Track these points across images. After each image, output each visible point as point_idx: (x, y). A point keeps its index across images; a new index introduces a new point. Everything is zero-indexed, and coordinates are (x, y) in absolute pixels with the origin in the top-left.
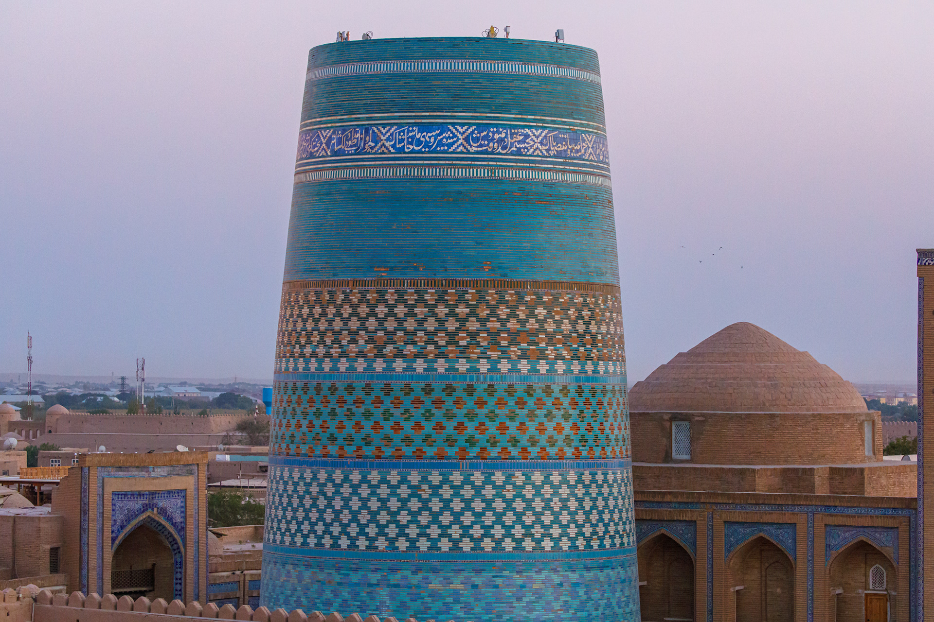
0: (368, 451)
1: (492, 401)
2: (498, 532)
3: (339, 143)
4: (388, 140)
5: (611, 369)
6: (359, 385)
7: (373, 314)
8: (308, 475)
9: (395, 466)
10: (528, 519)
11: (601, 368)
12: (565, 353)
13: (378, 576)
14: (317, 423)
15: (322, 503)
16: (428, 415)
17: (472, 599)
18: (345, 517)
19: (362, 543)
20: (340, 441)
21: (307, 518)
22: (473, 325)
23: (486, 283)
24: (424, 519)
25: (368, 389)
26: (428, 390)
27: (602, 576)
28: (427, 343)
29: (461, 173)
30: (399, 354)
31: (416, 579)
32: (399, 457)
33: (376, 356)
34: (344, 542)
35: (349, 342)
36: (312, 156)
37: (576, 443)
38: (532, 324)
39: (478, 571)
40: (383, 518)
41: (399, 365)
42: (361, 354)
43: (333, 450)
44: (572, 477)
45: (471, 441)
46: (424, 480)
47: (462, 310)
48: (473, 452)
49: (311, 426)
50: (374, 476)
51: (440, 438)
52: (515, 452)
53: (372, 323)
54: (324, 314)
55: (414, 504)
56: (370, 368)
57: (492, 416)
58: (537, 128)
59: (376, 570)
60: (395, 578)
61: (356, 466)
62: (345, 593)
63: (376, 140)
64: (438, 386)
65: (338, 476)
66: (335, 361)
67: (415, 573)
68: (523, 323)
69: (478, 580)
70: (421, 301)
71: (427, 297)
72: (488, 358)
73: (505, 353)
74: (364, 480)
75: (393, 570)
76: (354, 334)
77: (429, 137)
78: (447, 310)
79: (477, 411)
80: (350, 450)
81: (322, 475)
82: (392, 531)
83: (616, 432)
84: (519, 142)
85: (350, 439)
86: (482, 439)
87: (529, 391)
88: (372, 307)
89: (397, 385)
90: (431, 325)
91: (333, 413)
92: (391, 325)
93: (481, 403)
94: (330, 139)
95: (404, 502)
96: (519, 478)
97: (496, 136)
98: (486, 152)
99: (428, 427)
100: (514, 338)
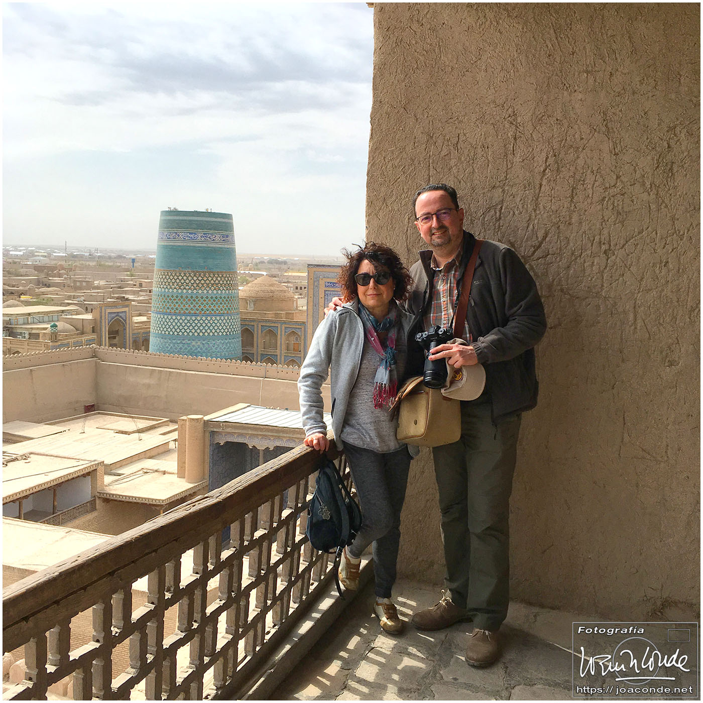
0: (177, 311)
1: (207, 300)
2: (209, 331)
3: (169, 235)
4: (182, 236)
5: (235, 292)
6: (175, 296)
8: (162, 317)
9: (184, 315)
10: (216, 328)
11: (233, 292)
12: (225, 288)
13: (180, 341)
14: (164, 304)
15: (166, 323)
16: (192, 303)
18: (171, 327)
19: (176, 333)
20: (170, 309)
21: (162, 327)
22: (203, 282)
23: (206, 272)
24: (191, 328)
25: (177, 297)
26: (192, 297)
27: (233, 341)
28: (192, 286)
29: (200, 245)
30: (185, 289)
32: (185, 313)
33: (179, 289)
34: (171, 333)
35: (172, 285)
36: (162, 238)
37: (227, 310)
38: (217, 282)
39: (204, 340)
40: (181, 328)
41: (185, 291)
42: (175, 288)
43: (168, 311)
44: (226, 318)
45: (202, 310)
46: (191, 319)
47: (200, 278)
48: (203, 312)
49: (163, 304)
50: (179, 318)
51: (195, 309)
52: (213, 312)
53: (178, 281)
54: (166, 278)
55: (188, 324)
56: (177, 291)
57: (207, 304)
58: (218, 234)
59: (179, 340)
60: (184, 342)
61: (174, 315)
63: (179, 236)
64: (194, 296)
66: (169, 289)
67: (189, 341)
68: (215, 281)
69: (204, 343)
70: (190, 276)
72: (206, 290)
73: (210, 289)
75: (183, 340)
76: (173, 283)
77: (192, 236)
78: (196, 278)
80: (173, 311)
81: (166, 317)
82: (183, 331)
84: (214, 238)
85: (172, 309)
86: (205, 309)
87: (216, 298)
88: (178, 277)
89: (184, 296)
90: (193, 281)
91: (168, 302)
92: (182, 281)
93: (205, 301)
94: (167, 234)
95: (186, 324)
96: (214, 318)
97: (208, 236)
98: (206, 240)
99: (192, 306)
100: (213, 285)
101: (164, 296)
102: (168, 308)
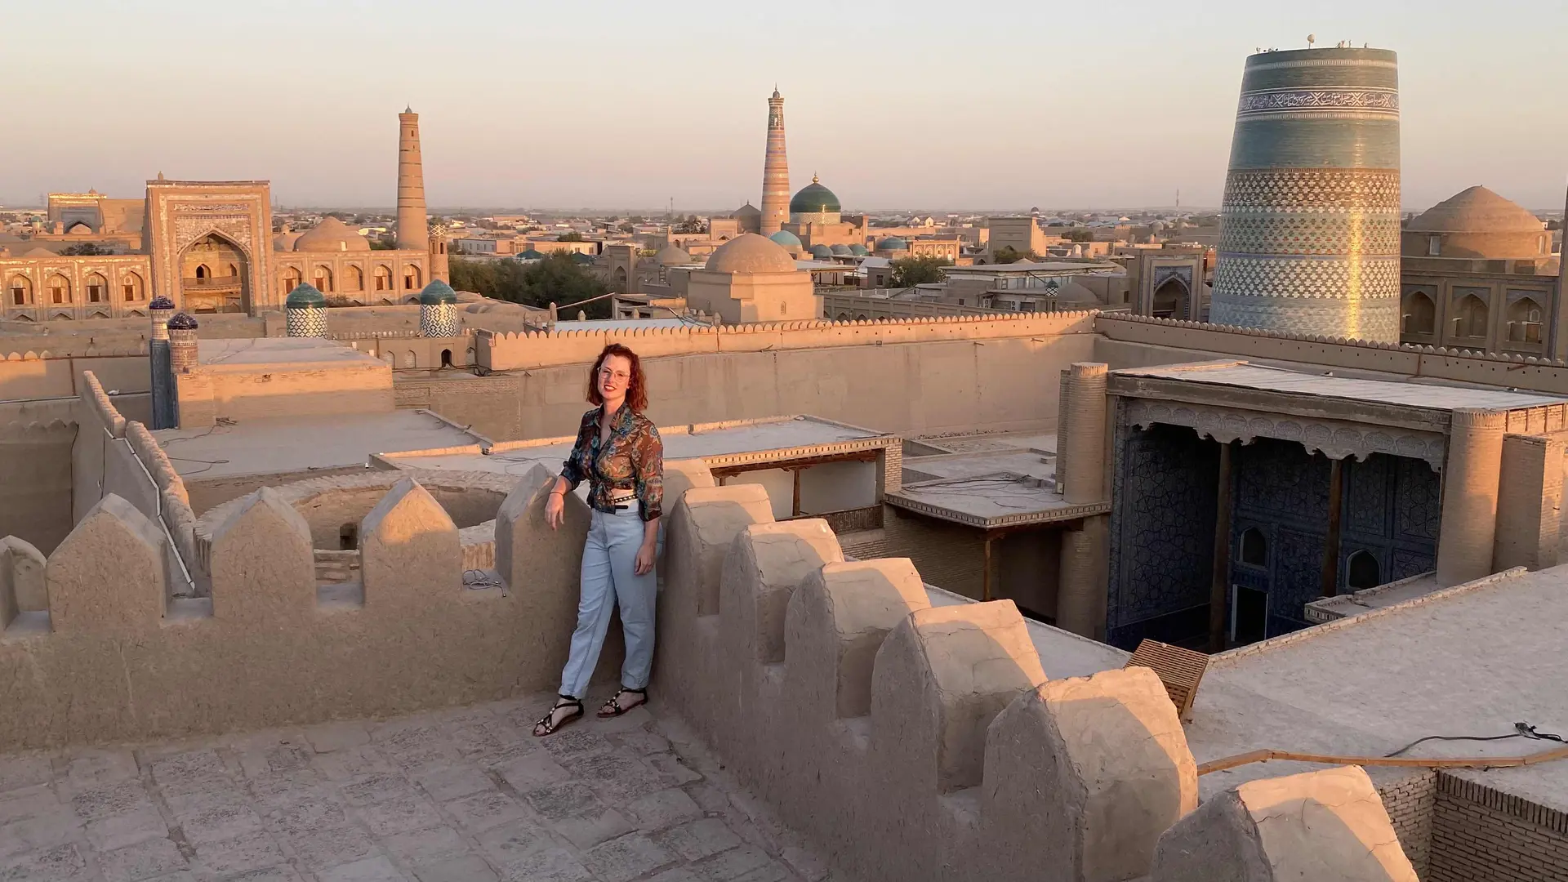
0: (1261, 250)
1: (1324, 227)
3: (1256, 103)
4: (1280, 101)
5: (1390, 211)
6: (1259, 219)
7: (1267, 185)
8: (1232, 261)
11: (1385, 210)
12: (1365, 203)
14: (1238, 237)
15: (1238, 274)
16: (1291, 234)
17: (1308, 321)
18: (1248, 281)
20: (1248, 245)
21: (1230, 281)
22: (1317, 190)
23: (1325, 170)
24: (1286, 282)
25: (1263, 221)
26: (1292, 221)
27: (1377, 311)
28: (1293, 199)
29: (1316, 116)
30: (1279, 204)
31: (1280, 311)
32: (1276, 253)
33: (1268, 205)
34: (1247, 293)
35: (1255, 199)
36: (1244, 109)
38: (1348, 189)
39: (1312, 308)
40: (1266, 281)
41: (1279, 209)
42: (1260, 204)
43: (1244, 249)
45: (1312, 246)
46: (1288, 264)
47: (1312, 183)
48: (1313, 251)
49: (1235, 238)
50: (1263, 262)
51: (1295, 244)
52: (1334, 251)
53: (1266, 190)
54: (1244, 185)
55: (1282, 276)
56: (1264, 211)
57: (1323, 234)
58: (1357, 92)
59: (1261, 306)
60: (1270, 310)
61: (1255, 257)
62: (1246, 316)
63: (1274, 101)
64: (1297, 219)
65: (1246, 262)
66: (1248, 208)
67: (1280, 308)
68: (1343, 189)
69: (1311, 312)
70: (1291, 178)
71: (1294, 177)
72: (1324, 206)
73: (1332, 204)
74: (1258, 264)
75: (1269, 306)
76: (1257, 195)
77: (1301, 99)
78: (1304, 183)
79: (1317, 232)
80: (1252, 250)
81: (1239, 261)
82: (1270, 288)
83: (1391, 241)
84: (1348, 100)
85: (1252, 245)
86: (1318, 245)
88: (1267, 182)
89: (1277, 219)
90: (1295, 190)
91: (1245, 232)
92: (1276, 190)
93: (1318, 228)
94: (1252, 101)
95: (1277, 274)
97: (1335, 97)
98: (1329, 105)
99: (1291, 239)
100: (1338, 196)
101: (1239, 221)
102: (1244, 244)
